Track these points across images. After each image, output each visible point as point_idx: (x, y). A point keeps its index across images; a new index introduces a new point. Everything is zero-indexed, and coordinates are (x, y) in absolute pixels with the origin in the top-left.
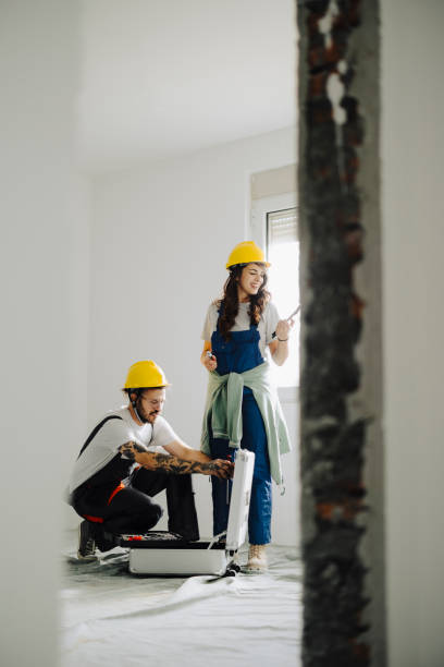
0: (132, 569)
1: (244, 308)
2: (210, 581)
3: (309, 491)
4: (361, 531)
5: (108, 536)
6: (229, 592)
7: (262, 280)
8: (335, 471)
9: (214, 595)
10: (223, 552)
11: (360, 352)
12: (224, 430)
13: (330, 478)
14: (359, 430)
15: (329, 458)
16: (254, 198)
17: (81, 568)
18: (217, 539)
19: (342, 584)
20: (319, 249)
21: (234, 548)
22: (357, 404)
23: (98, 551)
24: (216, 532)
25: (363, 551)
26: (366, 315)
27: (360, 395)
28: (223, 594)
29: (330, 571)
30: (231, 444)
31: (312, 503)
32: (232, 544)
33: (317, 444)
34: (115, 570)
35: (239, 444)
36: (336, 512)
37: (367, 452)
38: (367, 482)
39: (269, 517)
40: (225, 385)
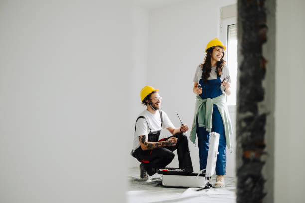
0: (164, 184)
1: (214, 69)
2: (198, 190)
3: (240, 145)
4: (263, 163)
5: (153, 169)
6: (206, 195)
7: (222, 54)
8: (252, 136)
9: (199, 196)
10: (205, 177)
11: (264, 83)
12: (204, 124)
13: (249, 139)
14: (263, 119)
15: (249, 131)
16: (222, 19)
17: (141, 183)
18: (201, 172)
19: (254, 186)
20: (246, 37)
21: (209, 176)
22: (262, 107)
23: (148, 176)
24: (201, 169)
25: (264, 172)
26: (267, 66)
27: (264, 103)
28: (204, 195)
29: (249, 181)
30: (207, 130)
31: (241, 151)
32: (208, 174)
33: (244, 125)
34: (156, 184)
35: (211, 130)
36: (252, 155)
37: (266, 128)
38: (266, 141)
39: (225, 163)
40: (205, 103)
